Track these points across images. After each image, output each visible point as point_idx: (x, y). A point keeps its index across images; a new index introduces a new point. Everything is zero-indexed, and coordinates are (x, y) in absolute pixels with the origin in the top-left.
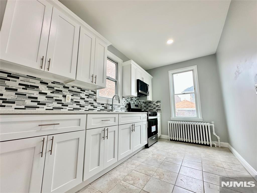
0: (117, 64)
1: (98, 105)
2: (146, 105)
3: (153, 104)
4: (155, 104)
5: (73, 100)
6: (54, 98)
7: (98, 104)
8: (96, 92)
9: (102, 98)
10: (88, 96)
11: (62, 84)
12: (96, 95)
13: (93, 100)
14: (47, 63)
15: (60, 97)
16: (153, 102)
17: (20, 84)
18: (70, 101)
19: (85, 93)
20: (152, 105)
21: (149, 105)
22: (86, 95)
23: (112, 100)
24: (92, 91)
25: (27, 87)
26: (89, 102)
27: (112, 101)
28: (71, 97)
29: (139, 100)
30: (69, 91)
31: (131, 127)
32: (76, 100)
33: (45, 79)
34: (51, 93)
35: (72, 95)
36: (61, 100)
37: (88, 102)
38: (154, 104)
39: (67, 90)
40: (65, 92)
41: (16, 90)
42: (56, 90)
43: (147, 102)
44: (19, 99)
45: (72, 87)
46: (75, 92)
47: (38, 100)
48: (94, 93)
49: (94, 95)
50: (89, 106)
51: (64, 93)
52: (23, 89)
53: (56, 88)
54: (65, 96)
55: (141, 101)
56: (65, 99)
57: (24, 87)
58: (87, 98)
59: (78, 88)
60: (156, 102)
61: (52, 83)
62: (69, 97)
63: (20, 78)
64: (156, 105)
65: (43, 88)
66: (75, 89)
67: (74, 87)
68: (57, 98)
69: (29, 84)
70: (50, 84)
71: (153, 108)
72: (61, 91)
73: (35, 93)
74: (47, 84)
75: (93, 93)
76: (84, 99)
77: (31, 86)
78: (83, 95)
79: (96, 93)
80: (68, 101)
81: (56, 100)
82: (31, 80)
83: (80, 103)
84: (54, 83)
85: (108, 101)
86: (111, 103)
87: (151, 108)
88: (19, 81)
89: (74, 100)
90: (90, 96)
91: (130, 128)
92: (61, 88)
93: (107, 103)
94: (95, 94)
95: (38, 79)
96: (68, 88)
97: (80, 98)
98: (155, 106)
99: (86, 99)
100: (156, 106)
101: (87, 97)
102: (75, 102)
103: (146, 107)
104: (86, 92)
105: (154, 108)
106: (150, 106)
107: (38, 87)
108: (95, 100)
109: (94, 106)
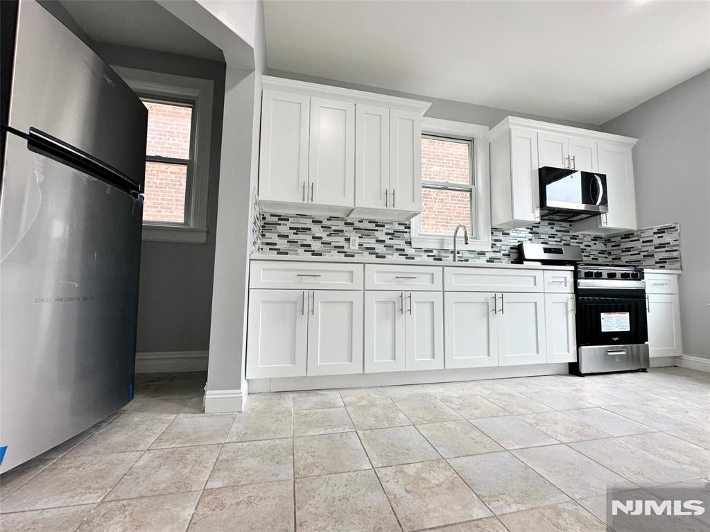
0: (470, 141)
1: (417, 253)
2: (613, 246)
3: (641, 240)
4: (651, 241)
5: (362, 245)
6: (333, 244)
7: (416, 251)
8: (410, 225)
9: (425, 237)
10: (392, 235)
11: (342, 219)
12: (410, 232)
13: (403, 242)
14: (310, 189)
15: (340, 241)
16: (643, 231)
17: (291, 228)
18: (357, 247)
19: (385, 230)
20: (638, 245)
21: (622, 247)
22: (387, 234)
23: (453, 239)
24: (399, 224)
25: (298, 230)
26: (395, 247)
27: (453, 242)
28: (358, 240)
29: (572, 233)
30: (354, 229)
31: (490, 301)
32: (368, 246)
33: (317, 215)
34: (328, 235)
35: (360, 237)
36: (343, 247)
37: (393, 247)
38: (644, 242)
39: (351, 228)
40: (349, 232)
41: (287, 236)
42: (335, 230)
43: (616, 236)
44: (292, 248)
45: (359, 221)
46: (365, 230)
47: (313, 248)
48: (406, 228)
49: (406, 232)
50: (394, 256)
51: (346, 234)
52: (294, 233)
53: (333, 228)
54: (348, 240)
55: (584, 236)
56: (349, 245)
57: (295, 231)
58: (390, 239)
59: (369, 222)
60: (655, 233)
61: (328, 219)
62: (354, 241)
63: (290, 219)
64: (657, 241)
65: (317, 230)
66: (366, 225)
67: (362, 222)
68: (337, 244)
69: (300, 226)
70: (326, 223)
71: (641, 257)
72: (342, 231)
73: (307, 239)
74: (321, 222)
75: (402, 228)
76: (384, 241)
77: (302, 228)
78: (381, 235)
79: (409, 228)
80: (353, 247)
81: (335, 247)
82: (302, 220)
83: (377, 251)
84: (331, 220)
85: (442, 242)
86: (452, 248)
87: (634, 258)
88: (289, 224)
89: (365, 246)
90: (396, 234)
91: (488, 303)
92: (341, 226)
93: (442, 246)
94: (406, 230)
95: (310, 217)
96: (353, 224)
97: (375, 240)
98: (653, 248)
99: (388, 242)
100: (656, 248)
101: (390, 236)
102: (367, 248)
103: (609, 253)
104: (386, 227)
105: (644, 256)
106: (628, 250)
107: (310, 229)
108: (409, 243)
109: (407, 255)
